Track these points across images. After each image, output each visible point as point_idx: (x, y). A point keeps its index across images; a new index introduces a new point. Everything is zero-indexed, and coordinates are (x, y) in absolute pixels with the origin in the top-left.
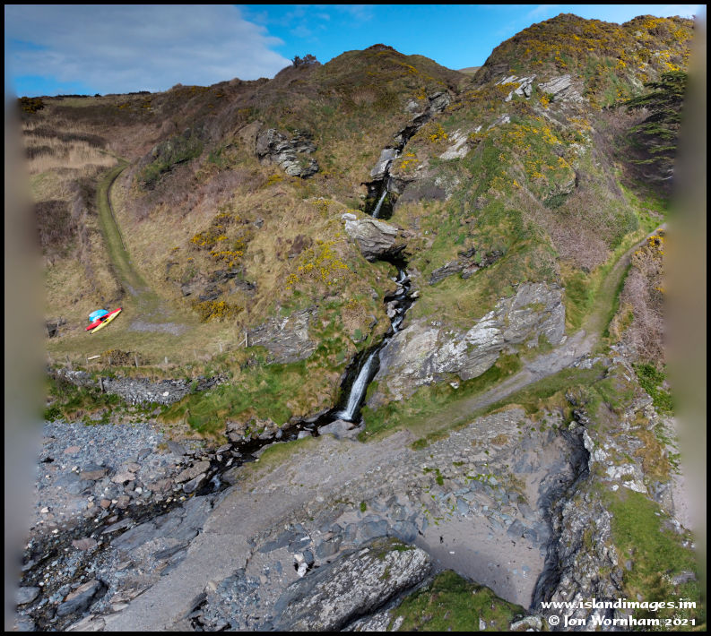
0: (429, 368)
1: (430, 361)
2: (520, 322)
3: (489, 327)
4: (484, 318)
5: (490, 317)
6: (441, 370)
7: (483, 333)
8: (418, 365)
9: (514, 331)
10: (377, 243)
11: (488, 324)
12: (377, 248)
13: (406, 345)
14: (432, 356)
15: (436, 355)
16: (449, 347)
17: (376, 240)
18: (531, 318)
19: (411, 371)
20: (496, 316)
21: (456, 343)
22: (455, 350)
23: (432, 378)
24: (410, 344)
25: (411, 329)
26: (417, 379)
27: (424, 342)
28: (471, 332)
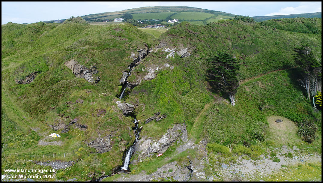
0: (149, 152)
1: (149, 149)
2: (174, 136)
3: (166, 138)
4: (164, 135)
5: (166, 135)
6: (153, 152)
7: (164, 140)
8: (146, 151)
9: (173, 139)
10: (128, 111)
11: (165, 137)
12: (127, 112)
13: (141, 145)
14: (149, 148)
15: (151, 147)
16: (155, 145)
17: (127, 109)
18: (177, 135)
19: (144, 153)
20: (167, 134)
21: (156, 143)
22: (156, 146)
23: (150, 155)
24: (143, 144)
25: (142, 140)
26: (146, 155)
27: (147, 143)
28: (161, 140)
